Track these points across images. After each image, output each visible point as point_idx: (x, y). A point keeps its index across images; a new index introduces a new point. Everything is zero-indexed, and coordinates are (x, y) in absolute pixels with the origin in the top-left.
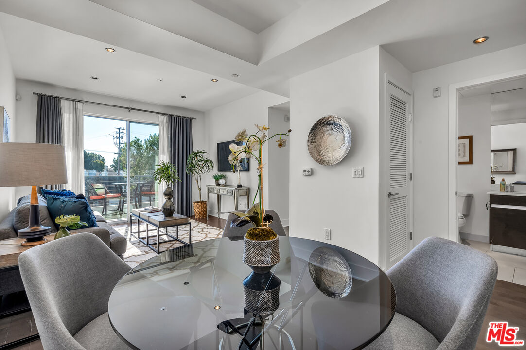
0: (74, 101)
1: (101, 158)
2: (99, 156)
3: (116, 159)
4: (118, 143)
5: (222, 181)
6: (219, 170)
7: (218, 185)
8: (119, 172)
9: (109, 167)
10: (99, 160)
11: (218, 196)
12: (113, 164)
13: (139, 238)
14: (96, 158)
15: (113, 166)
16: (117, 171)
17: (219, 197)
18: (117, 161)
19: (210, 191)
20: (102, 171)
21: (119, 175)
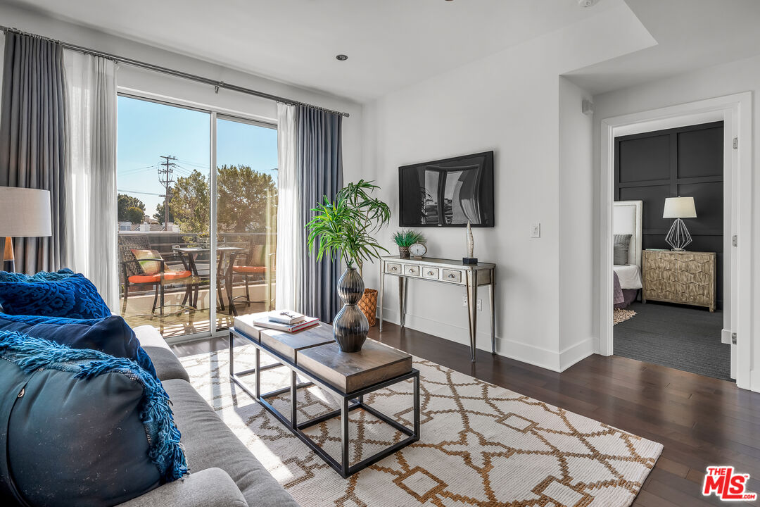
0: (95, 54)
1: (138, 204)
2: (136, 201)
3: (162, 205)
4: (165, 180)
5: (416, 249)
6: (402, 224)
7: (407, 256)
8: (166, 225)
9: (151, 218)
10: (136, 206)
11: (401, 279)
12: (157, 212)
13: (258, 396)
14: (131, 203)
15: (157, 215)
16: (164, 224)
17: (403, 282)
18: (164, 208)
19: (390, 269)
20: (140, 223)
21: (166, 230)
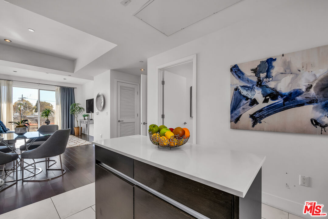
0: (7, 80)
5: (86, 118)
6: (87, 113)
7: (85, 119)
14: (47, 105)
19: (81, 122)
